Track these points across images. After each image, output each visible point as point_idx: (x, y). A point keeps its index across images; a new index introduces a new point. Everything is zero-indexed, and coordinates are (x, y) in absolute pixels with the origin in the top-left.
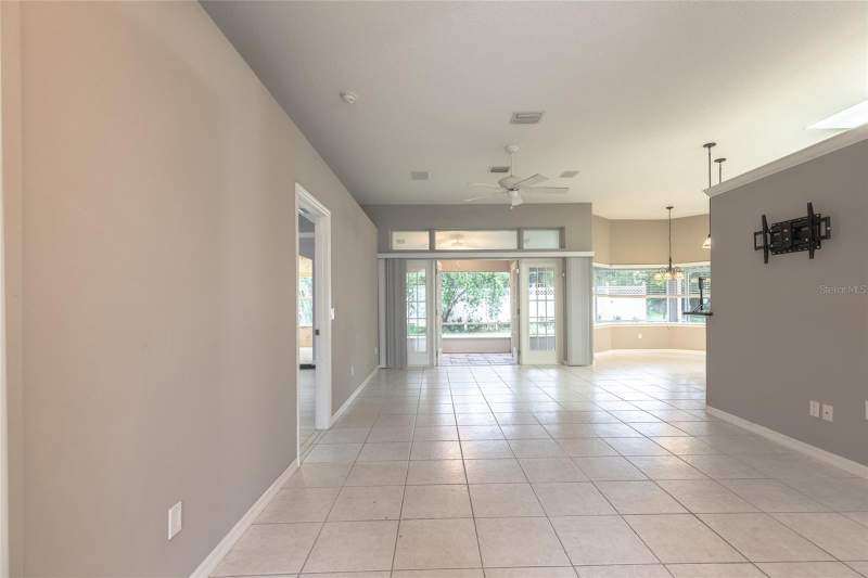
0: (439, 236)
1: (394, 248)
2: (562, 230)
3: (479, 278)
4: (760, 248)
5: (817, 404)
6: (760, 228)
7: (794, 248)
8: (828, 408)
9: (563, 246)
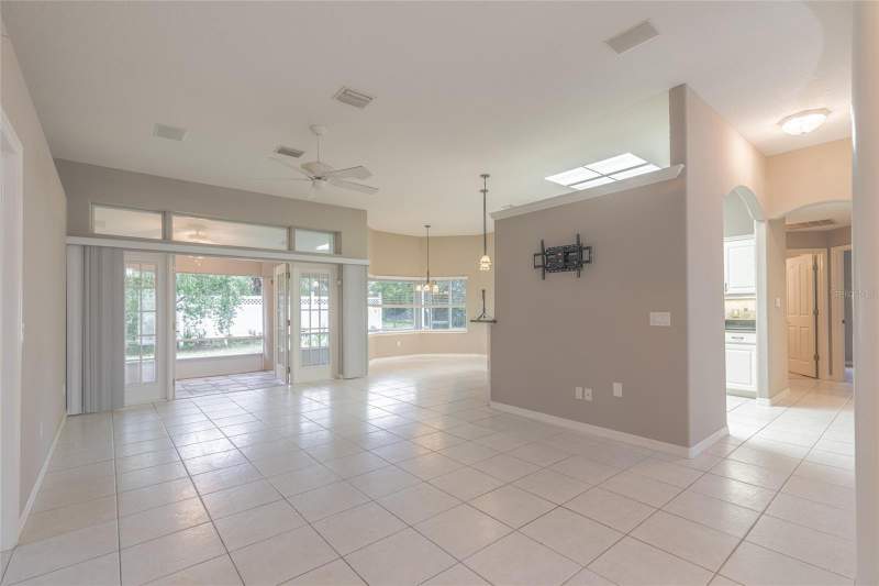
0: (177, 221)
1: (96, 232)
2: (337, 235)
3: (207, 283)
4: (539, 266)
5: (581, 389)
6: (540, 251)
7: (565, 268)
8: (588, 391)
9: (338, 251)
